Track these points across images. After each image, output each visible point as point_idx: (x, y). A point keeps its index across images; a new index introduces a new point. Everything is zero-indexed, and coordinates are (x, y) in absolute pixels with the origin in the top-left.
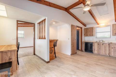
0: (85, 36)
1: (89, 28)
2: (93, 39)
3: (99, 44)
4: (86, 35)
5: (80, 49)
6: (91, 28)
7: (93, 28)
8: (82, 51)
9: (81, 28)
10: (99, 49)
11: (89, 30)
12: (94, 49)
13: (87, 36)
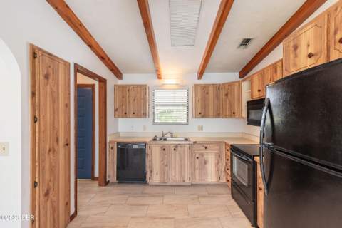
0: (119, 117)
1: (134, 86)
2: (145, 128)
3: (164, 150)
4: (122, 113)
5: (97, 174)
6: (137, 86)
7: (145, 89)
8: (107, 183)
9: (103, 81)
10: (166, 165)
11: (132, 93)
12: (151, 167)
13: (125, 115)
